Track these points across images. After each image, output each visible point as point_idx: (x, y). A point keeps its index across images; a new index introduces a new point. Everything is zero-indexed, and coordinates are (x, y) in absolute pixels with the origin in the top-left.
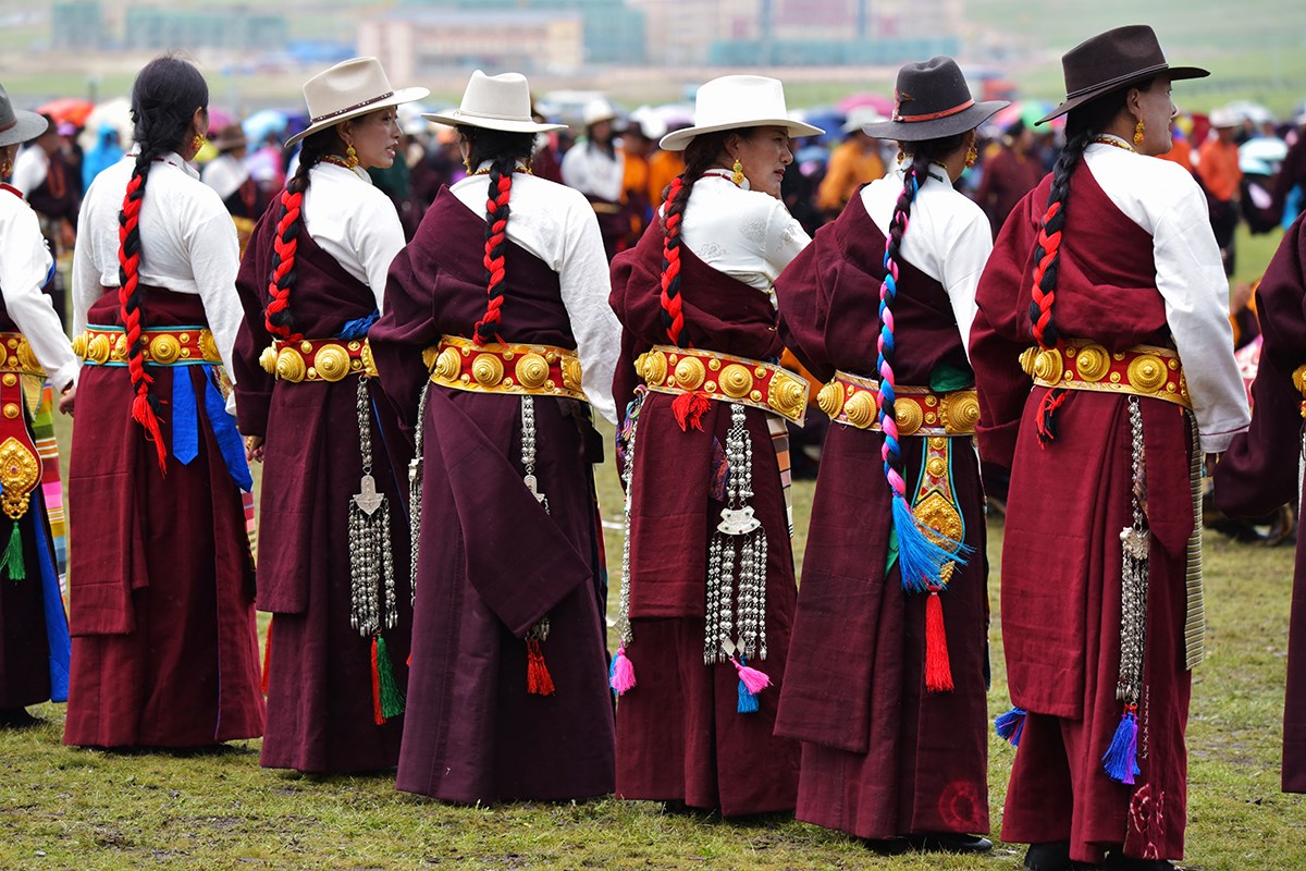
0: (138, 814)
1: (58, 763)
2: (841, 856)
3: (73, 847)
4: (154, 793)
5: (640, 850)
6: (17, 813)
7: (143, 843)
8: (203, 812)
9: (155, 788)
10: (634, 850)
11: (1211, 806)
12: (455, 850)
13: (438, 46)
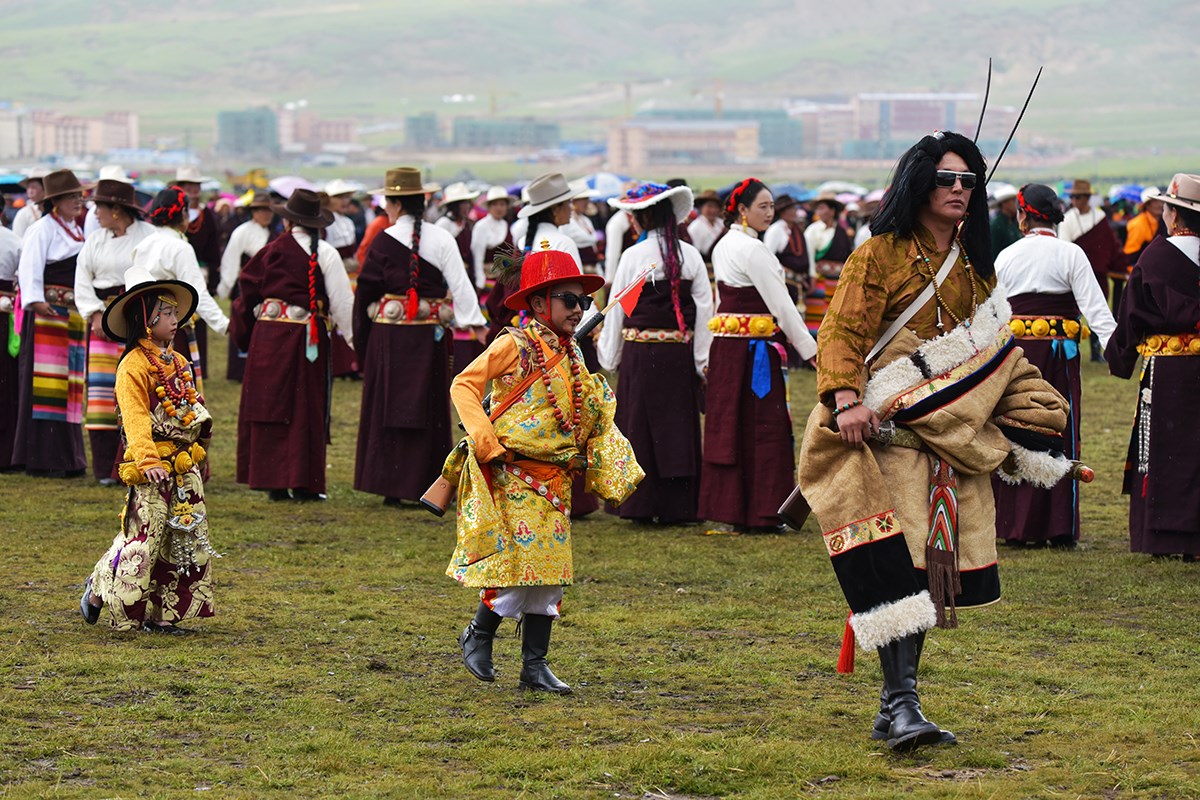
0: (396, 650)
1: (349, 616)
2: (854, 685)
3: (352, 670)
4: (408, 637)
5: (721, 680)
6: (320, 648)
7: (397, 669)
8: (438, 650)
9: (410, 634)
10: (717, 680)
11: (1108, 656)
12: (599, 678)
13: (660, 145)
